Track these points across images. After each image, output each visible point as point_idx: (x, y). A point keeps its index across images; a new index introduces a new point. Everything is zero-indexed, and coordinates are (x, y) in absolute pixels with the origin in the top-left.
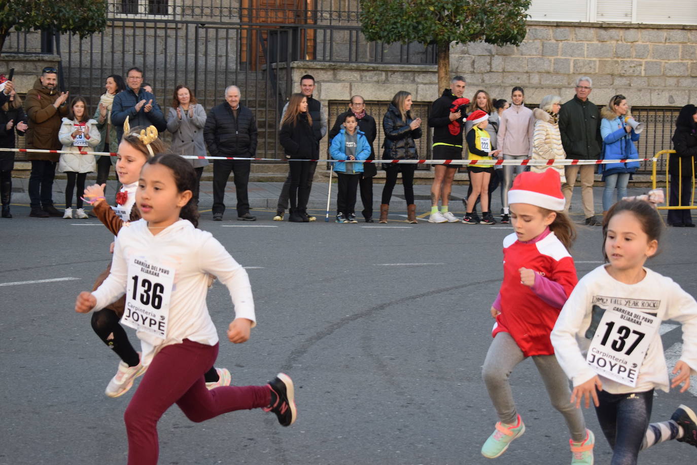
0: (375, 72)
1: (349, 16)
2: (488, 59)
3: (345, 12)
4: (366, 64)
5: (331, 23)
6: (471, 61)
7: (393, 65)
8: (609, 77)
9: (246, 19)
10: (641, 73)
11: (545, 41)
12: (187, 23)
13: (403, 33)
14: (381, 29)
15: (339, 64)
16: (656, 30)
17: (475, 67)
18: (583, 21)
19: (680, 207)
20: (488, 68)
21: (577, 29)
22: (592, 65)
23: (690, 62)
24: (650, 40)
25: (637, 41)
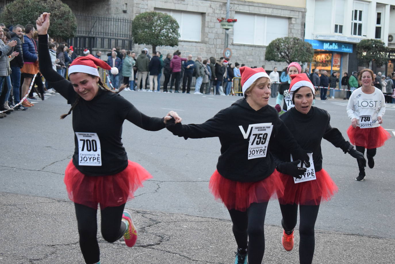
16: (188, 43)
24: (187, 46)
25: (184, 45)
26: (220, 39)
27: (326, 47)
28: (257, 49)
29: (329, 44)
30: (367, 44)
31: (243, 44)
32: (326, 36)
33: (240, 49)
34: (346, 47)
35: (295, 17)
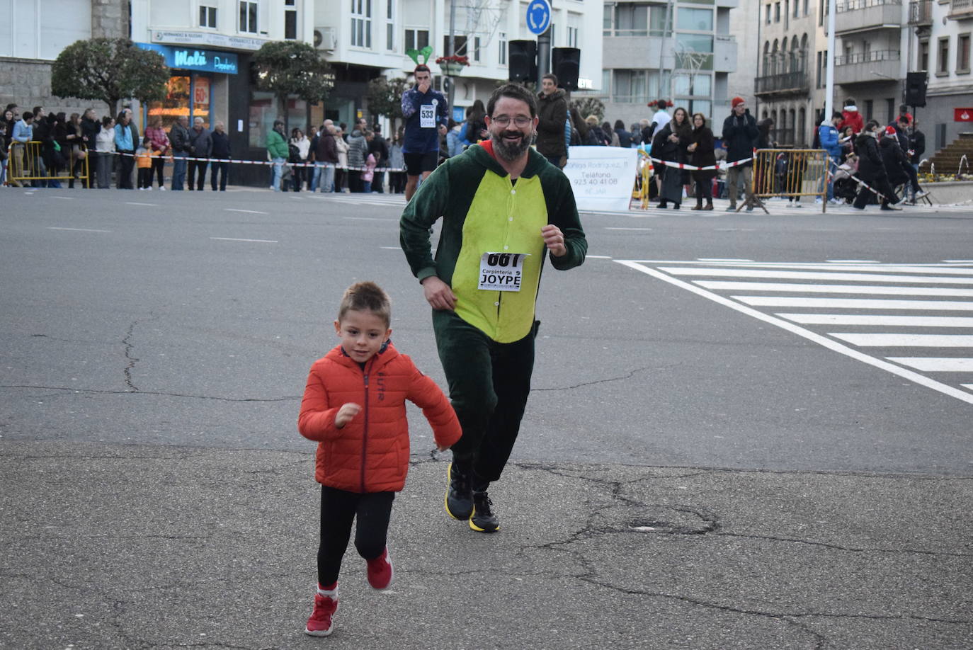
27: (181, 59)
28: (23, 67)
29: (186, 53)
30: (279, 52)
32: (180, 35)
34: (223, 62)
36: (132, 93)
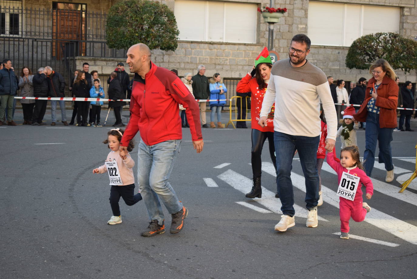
0: (113, 62)
1: (101, 37)
2: (162, 57)
3: (99, 35)
4: (109, 58)
5: (93, 40)
6: (155, 57)
7: (121, 59)
8: (214, 65)
9: (55, 37)
10: (227, 63)
11: (187, 49)
12: (28, 39)
13: (125, 45)
14: (115, 43)
15: (97, 58)
16: (233, 45)
17: (157, 60)
18: (203, 41)
19: (241, 120)
20: (162, 60)
21: (200, 44)
22: (206, 60)
23: (247, 59)
24: (231, 50)
25: (225, 50)
26: (285, 39)
28: (346, 52)
31: (323, 46)
33: (318, 52)
35: (409, 6)
36: (401, 65)
